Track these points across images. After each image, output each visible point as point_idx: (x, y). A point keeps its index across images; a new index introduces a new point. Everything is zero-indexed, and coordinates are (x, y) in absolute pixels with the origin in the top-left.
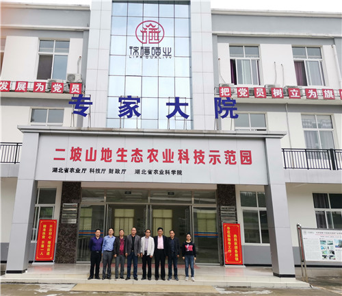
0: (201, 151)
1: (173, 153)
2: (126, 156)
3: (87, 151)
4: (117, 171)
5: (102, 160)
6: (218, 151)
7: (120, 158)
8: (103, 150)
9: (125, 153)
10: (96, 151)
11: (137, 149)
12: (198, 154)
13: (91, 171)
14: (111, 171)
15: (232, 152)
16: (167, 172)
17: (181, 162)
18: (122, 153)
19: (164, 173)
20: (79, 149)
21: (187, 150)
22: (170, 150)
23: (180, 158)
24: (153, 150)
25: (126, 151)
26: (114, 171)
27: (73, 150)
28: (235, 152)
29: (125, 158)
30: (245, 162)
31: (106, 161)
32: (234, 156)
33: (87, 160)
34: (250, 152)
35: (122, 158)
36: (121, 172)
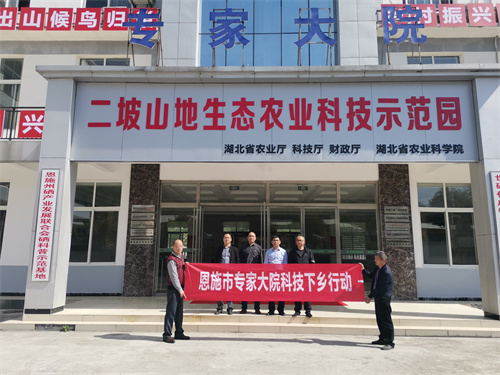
1: (310, 105)
6: (396, 101)
7: (210, 122)
8: (179, 104)
9: (220, 110)
11: (243, 100)
12: (356, 107)
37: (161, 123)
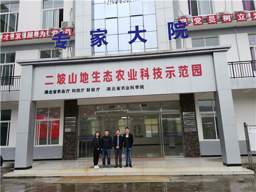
0: (159, 68)
1: (136, 72)
2: (99, 77)
3: (70, 76)
4: (93, 90)
5: (81, 82)
6: (173, 67)
7: (94, 80)
8: (82, 75)
9: (98, 75)
10: (76, 75)
11: (108, 71)
12: (156, 71)
13: (74, 91)
14: (88, 90)
15: (185, 67)
16: (132, 87)
17: (143, 79)
18: (96, 75)
19: (130, 88)
20: (63, 75)
21: (147, 69)
22: (133, 70)
23: (142, 76)
24: (120, 71)
25: (99, 73)
26: (91, 90)
27: (59, 76)
28: (187, 67)
29: (98, 79)
30: (196, 74)
31: (84, 83)
32: (187, 70)
33: (70, 83)
34: (200, 65)
35: (96, 80)
36: (95, 90)
37: (74, 81)
